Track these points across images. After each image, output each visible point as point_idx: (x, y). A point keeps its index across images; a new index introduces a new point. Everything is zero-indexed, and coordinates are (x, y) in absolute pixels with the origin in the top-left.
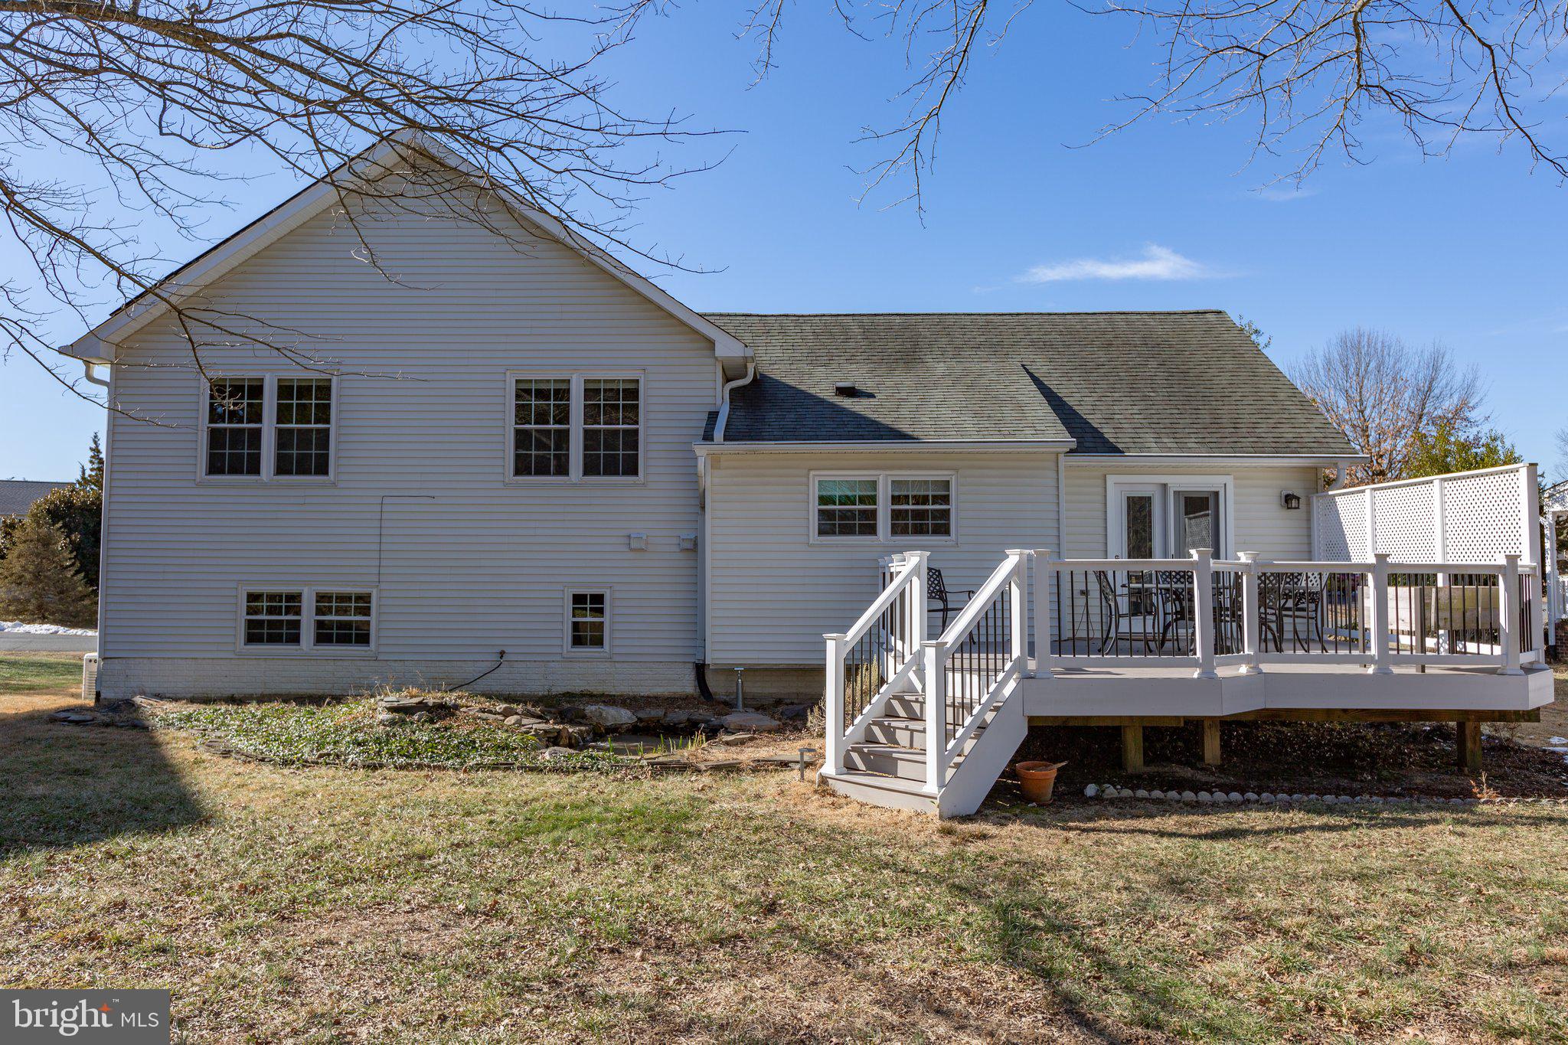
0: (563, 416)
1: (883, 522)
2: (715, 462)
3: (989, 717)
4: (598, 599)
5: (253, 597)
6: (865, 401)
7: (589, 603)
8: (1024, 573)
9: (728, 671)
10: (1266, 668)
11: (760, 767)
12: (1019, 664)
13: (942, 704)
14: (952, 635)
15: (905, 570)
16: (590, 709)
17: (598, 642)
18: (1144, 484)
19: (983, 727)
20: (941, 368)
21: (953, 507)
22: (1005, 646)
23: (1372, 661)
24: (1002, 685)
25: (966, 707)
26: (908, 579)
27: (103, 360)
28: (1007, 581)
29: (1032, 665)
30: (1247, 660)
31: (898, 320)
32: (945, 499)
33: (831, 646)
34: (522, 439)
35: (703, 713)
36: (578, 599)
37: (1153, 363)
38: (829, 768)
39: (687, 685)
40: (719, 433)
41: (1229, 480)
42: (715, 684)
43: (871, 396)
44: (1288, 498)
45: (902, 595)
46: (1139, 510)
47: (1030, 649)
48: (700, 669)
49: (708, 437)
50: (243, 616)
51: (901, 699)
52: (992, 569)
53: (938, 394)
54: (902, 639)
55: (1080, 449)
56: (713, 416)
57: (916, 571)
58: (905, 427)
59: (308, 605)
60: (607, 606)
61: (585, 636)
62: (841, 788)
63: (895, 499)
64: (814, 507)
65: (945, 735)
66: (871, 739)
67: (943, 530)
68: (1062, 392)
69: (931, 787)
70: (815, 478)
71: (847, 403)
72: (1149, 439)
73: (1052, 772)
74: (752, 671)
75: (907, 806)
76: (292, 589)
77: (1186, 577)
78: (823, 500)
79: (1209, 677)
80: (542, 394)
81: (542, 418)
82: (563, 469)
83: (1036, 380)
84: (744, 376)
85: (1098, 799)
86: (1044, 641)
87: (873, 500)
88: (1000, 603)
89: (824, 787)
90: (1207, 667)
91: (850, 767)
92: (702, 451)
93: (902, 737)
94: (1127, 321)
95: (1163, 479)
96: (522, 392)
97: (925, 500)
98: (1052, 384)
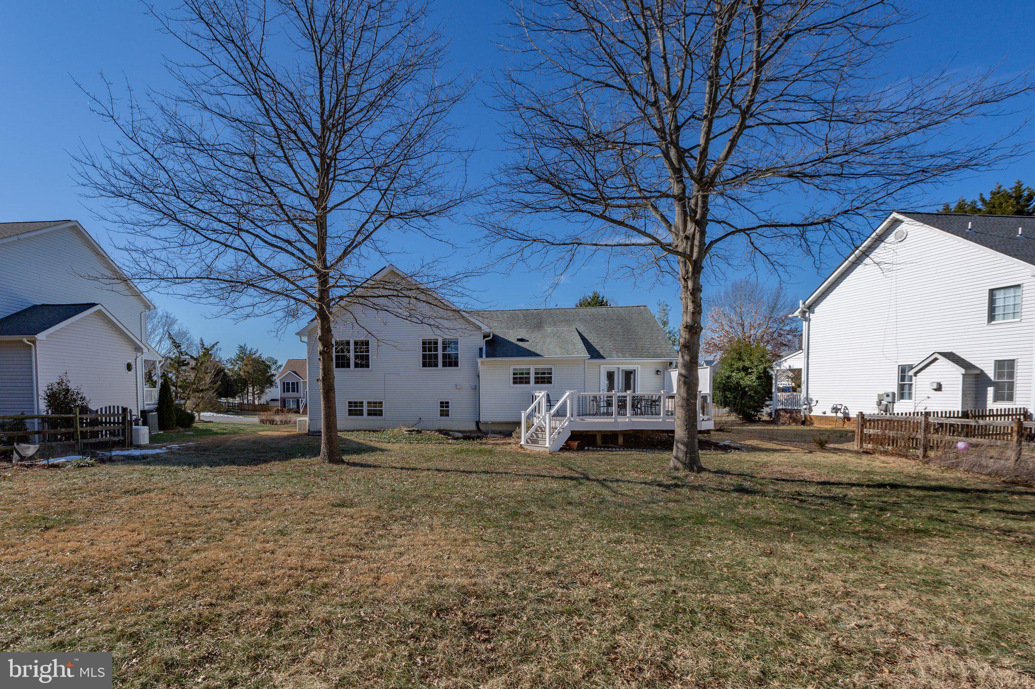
0: (436, 350)
1: (532, 380)
2: (482, 363)
3: (561, 430)
4: (447, 403)
5: (350, 403)
6: (526, 343)
7: (445, 405)
8: (571, 397)
9: (486, 423)
10: (633, 420)
11: (503, 444)
12: (569, 418)
13: (550, 428)
14: (553, 411)
15: (541, 395)
16: (451, 433)
17: (448, 415)
18: (612, 368)
19: (559, 433)
20: (549, 330)
21: (553, 376)
22: (565, 416)
23: (661, 418)
24: (565, 423)
25: (556, 428)
26: (541, 398)
27: (305, 335)
28: (566, 398)
29: (572, 419)
30: (628, 417)
31: (535, 312)
32: (550, 373)
33: (523, 414)
34: (424, 356)
35: (480, 434)
36: (442, 403)
37: (619, 327)
38: (522, 443)
39: (473, 427)
40: (484, 356)
41: (639, 366)
42: (482, 427)
43: (528, 341)
44: (658, 371)
45: (539, 403)
46: (610, 376)
47: (572, 416)
48: (478, 423)
49: (481, 356)
50: (347, 408)
51: (539, 427)
52: (562, 396)
53: (548, 340)
54: (539, 413)
55: (592, 357)
56: (481, 349)
57: (543, 396)
58: (538, 352)
59: (365, 405)
60: (450, 405)
61: (445, 413)
62: (525, 447)
63: (536, 373)
64: (512, 376)
65: (551, 434)
66: (532, 436)
67: (550, 382)
68: (588, 338)
69: (547, 445)
70: (512, 367)
71: (520, 344)
72: (614, 354)
73: (576, 443)
74: (493, 423)
75: (541, 450)
76: (361, 400)
77: (626, 397)
78: (514, 374)
79: (616, 421)
80: (430, 343)
81: (430, 350)
82: (436, 365)
83: (580, 334)
84: (489, 336)
85: (588, 450)
86: (575, 414)
87: (528, 374)
88: (564, 404)
89: (521, 447)
90: (616, 418)
91: (528, 442)
92: (479, 360)
93: (540, 436)
94: (612, 310)
95: (618, 366)
96: (424, 343)
97: (544, 373)
98: (585, 335)
